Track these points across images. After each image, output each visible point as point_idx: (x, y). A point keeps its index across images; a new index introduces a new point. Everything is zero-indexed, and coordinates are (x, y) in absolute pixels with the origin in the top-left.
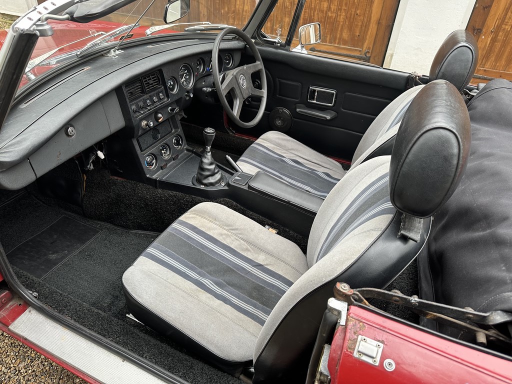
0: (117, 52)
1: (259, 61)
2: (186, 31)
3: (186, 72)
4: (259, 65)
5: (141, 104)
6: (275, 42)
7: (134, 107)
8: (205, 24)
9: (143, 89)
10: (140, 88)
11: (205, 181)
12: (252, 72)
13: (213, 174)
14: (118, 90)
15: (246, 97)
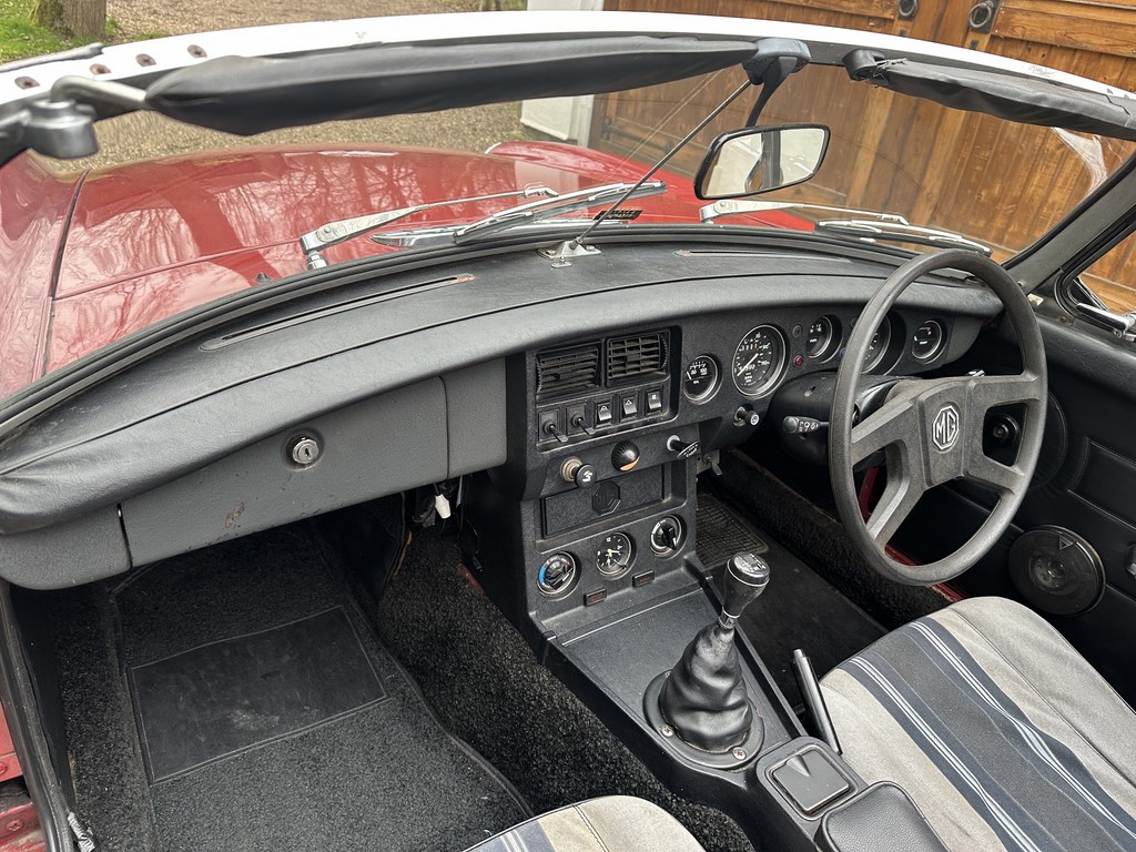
0: (580, 251)
1: (1035, 371)
2: (818, 228)
3: (765, 347)
4: (1032, 385)
5: (577, 413)
6: (1121, 326)
7: (549, 418)
8: (886, 220)
9: (599, 371)
10: (593, 367)
11: (683, 721)
12: (994, 402)
13: (717, 707)
14: (513, 361)
15: (940, 478)
